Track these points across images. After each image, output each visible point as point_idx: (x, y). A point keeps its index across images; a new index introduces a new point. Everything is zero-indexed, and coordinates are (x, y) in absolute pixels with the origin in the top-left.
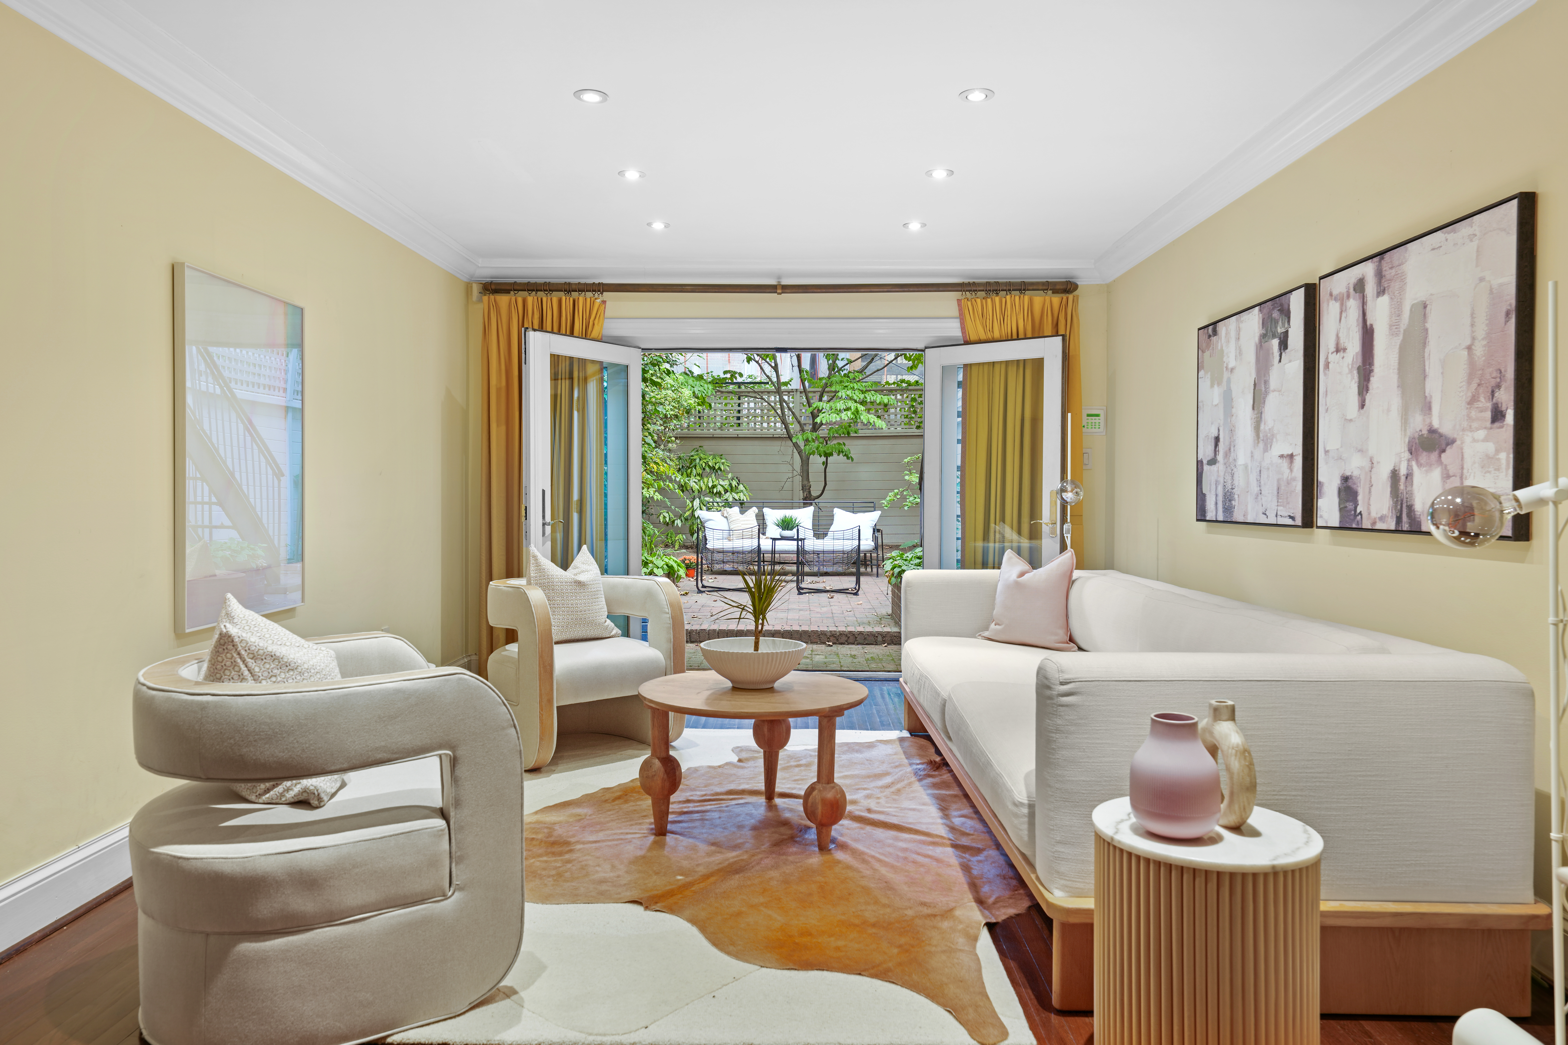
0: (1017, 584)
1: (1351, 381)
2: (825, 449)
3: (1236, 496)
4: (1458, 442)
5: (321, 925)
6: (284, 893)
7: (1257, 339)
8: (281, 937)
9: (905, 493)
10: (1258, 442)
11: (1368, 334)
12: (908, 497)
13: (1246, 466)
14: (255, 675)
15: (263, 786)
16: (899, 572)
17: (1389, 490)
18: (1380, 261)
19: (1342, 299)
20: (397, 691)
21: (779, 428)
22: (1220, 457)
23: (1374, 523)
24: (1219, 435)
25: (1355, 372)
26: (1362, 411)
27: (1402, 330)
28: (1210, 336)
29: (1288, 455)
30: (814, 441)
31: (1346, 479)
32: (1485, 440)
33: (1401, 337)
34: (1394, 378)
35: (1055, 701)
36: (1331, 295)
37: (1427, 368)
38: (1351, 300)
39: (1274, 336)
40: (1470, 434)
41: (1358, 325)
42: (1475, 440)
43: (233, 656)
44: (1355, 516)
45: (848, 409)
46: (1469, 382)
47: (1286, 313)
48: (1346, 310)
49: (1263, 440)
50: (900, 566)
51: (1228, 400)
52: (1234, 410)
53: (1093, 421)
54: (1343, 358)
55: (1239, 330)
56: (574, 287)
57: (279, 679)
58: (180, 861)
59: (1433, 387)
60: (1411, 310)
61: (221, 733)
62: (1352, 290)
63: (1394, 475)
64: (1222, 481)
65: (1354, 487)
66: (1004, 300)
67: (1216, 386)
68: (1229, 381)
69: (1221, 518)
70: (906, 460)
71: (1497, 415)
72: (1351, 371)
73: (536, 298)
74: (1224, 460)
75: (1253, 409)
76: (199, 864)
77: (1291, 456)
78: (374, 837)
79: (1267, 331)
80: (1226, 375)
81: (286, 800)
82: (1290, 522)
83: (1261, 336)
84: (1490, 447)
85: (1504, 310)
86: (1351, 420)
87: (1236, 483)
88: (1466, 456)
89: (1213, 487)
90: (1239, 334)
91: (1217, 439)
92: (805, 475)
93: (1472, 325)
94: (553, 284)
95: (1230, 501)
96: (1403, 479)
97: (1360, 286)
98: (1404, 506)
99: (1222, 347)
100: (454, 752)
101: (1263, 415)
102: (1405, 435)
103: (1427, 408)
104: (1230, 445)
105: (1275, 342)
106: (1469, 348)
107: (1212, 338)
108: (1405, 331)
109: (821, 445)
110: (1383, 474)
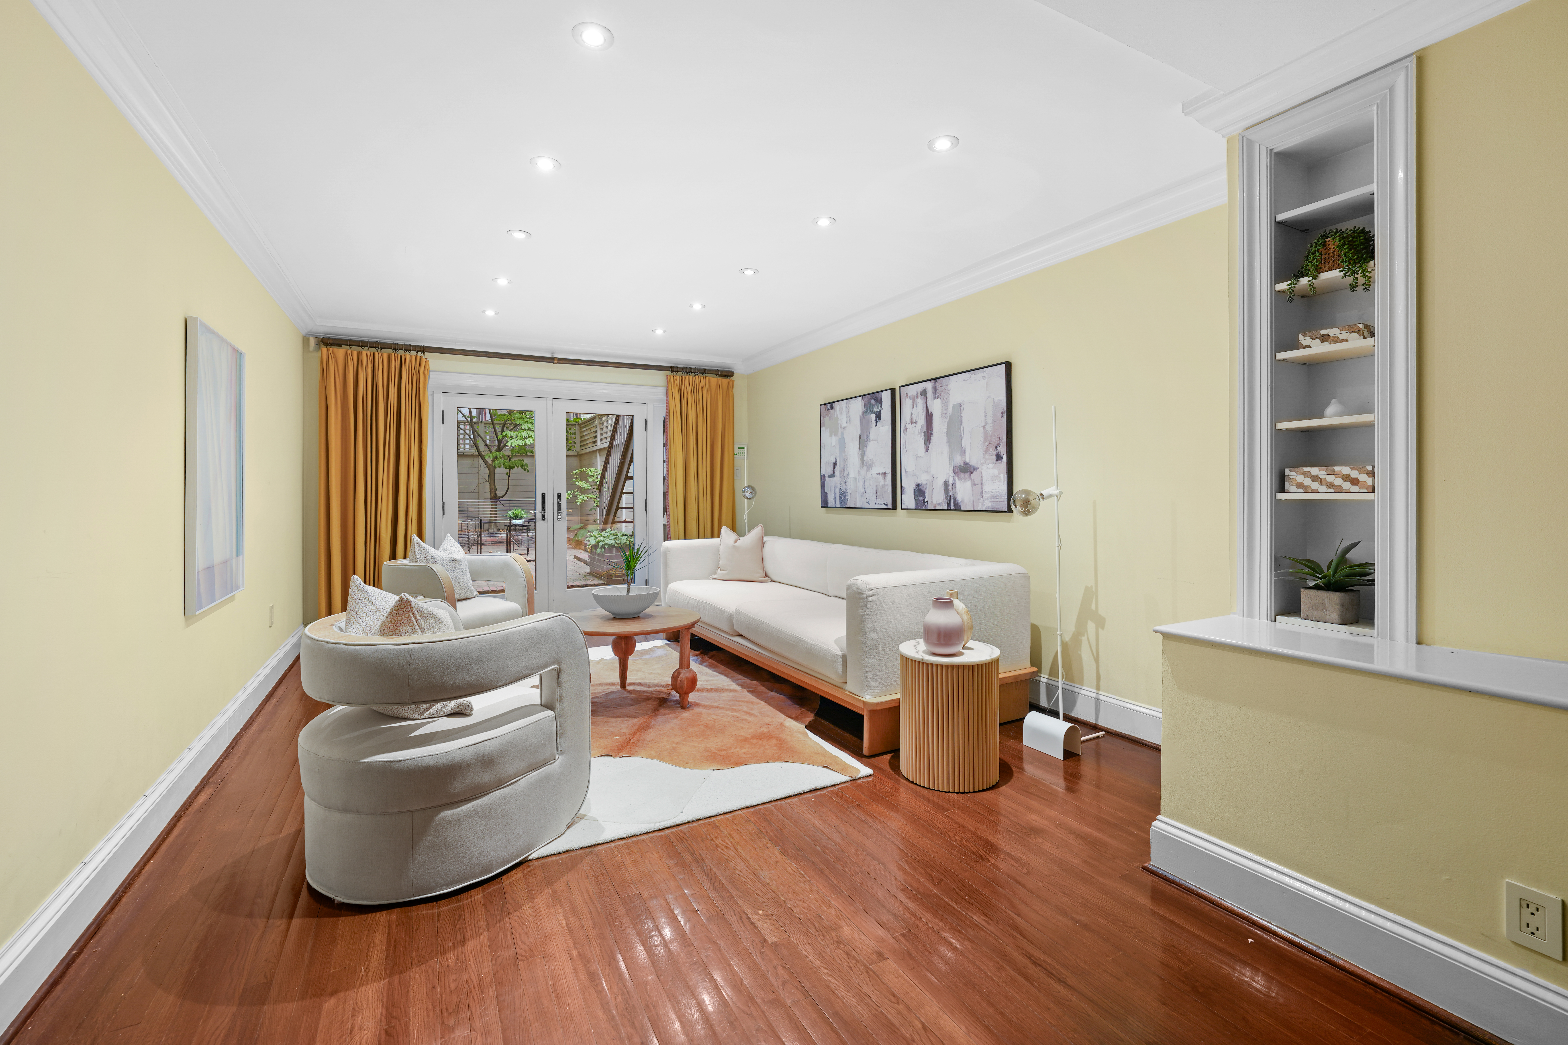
0: (734, 546)
1: (920, 438)
2: (510, 464)
3: (849, 494)
4: (979, 469)
5: (493, 790)
6: (473, 772)
7: (861, 413)
8: (469, 803)
9: (576, 494)
10: (863, 466)
11: (929, 417)
12: (578, 496)
13: (855, 479)
14: (423, 628)
15: (425, 706)
16: (603, 545)
17: (943, 490)
18: (935, 382)
19: (914, 399)
20: (534, 629)
21: (467, 448)
22: (837, 473)
23: (935, 506)
24: (836, 462)
25: (923, 434)
26: (927, 453)
27: (948, 416)
28: (828, 409)
29: (882, 473)
30: (501, 458)
31: (918, 485)
32: (993, 468)
33: (948, 419)
34: (945, 438)
35: (865, 600)
36: (907, 395)
37: (962, 434)
38: (919, 399)
39: (872, 413)
40: (985, 465)
41: (923, 411)
42: (988, 468)
43: (409, 616)
44: (924, 503)
45: (529, 437)
46: (984, 442)
47: (880, 402)
48: (916, 404)
49: (866, 465)
50: (603, 541)
51: (842, 444)
52: (846, 449)
53: (742, 451)
54: (915, 426)
55: (848, 408)
56: (401, 347)
57: (435, 630)
58: (392, 764)
59: (966, 443)
60: (953, 407)
61: (427, 668)
62: (919, 395)
63: (946, 484)
64: (839, 486)
65: (923, 489)
66: (694, 378)
67: (833, 436)
68: (842, 434)
69: (838, 505)
70: (574, 472)
71: (999, 458)
72: (920, 433)
73: (369, 352)
74: (840, 475)
75: (859, 449)
76: (410, 762)
77: (885, 474)
78: (521, 726)
79: (867, 410)
80: (840, 431)
81: (444, 713)
82: (885, 507)
83: (863, 412)
84: (996, 472)
85: (1001, 412)
86: (920, 457)
87: (848, 487)
88: (983, 475)
89: (833, 489)
90: (849, 410)
91: (835, 464)
92: (492, 482)
93: (985, 417)
94: (384, 343)
95: (845, 496)
96: (951, 485)
97: (924, 393)
98: (952, 498)
99: (837, 416)
100: (559, 666)
101: (866, 452)
102: (951, 465)
103: (963, 453)
104: (844, 467)
105: (873, 416)
106: (984, 427)
107: (830, 410)
108: (950, 416)
109: (506, 461)
110: (940, 483)
